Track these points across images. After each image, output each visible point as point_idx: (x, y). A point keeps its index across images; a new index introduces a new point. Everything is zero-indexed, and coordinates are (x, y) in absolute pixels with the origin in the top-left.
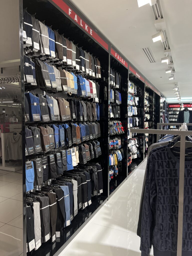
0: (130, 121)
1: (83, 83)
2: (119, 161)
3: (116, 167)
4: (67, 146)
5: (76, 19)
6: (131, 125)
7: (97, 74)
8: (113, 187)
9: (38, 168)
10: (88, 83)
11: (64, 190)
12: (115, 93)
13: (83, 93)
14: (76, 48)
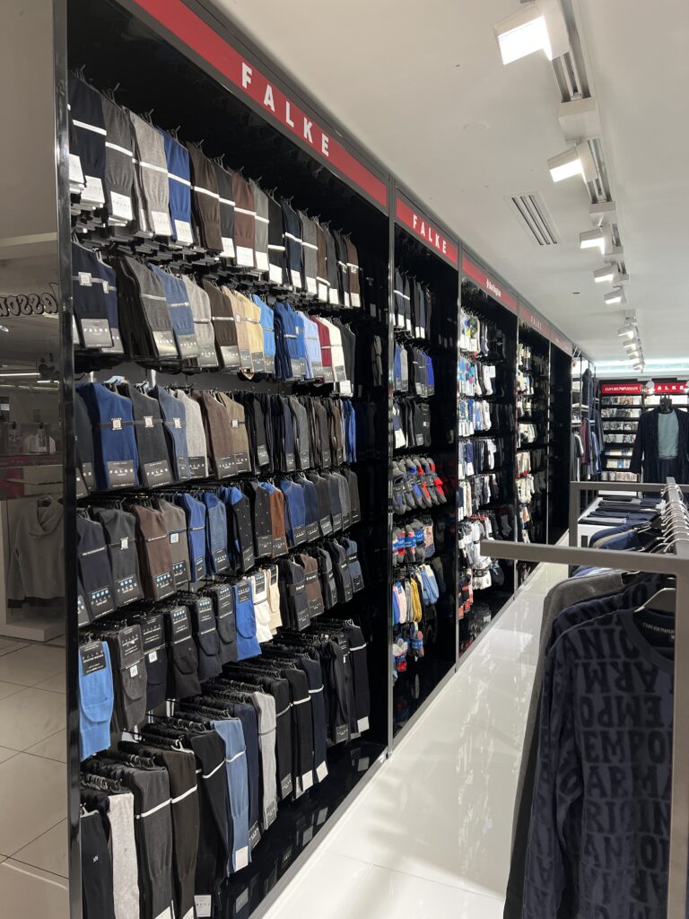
0: (465, 453)
1: (297, 332)
2: (427, 603)
3: (417, 628)
4: (237, 568)
5: (269, 100)
6: (470, 471)
7: (346, 295)
8: (405, 702)
9: (126, 663)
10: (313, 329)
11: (224, 738)
12: (411, 358)
13: (296, 369)
14: (270, 202)
